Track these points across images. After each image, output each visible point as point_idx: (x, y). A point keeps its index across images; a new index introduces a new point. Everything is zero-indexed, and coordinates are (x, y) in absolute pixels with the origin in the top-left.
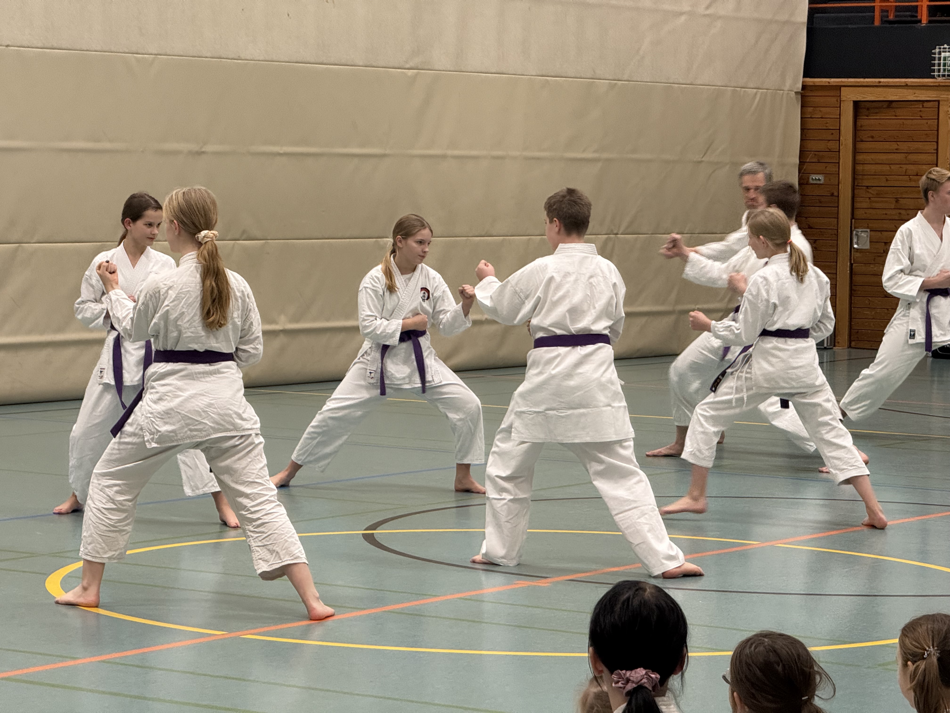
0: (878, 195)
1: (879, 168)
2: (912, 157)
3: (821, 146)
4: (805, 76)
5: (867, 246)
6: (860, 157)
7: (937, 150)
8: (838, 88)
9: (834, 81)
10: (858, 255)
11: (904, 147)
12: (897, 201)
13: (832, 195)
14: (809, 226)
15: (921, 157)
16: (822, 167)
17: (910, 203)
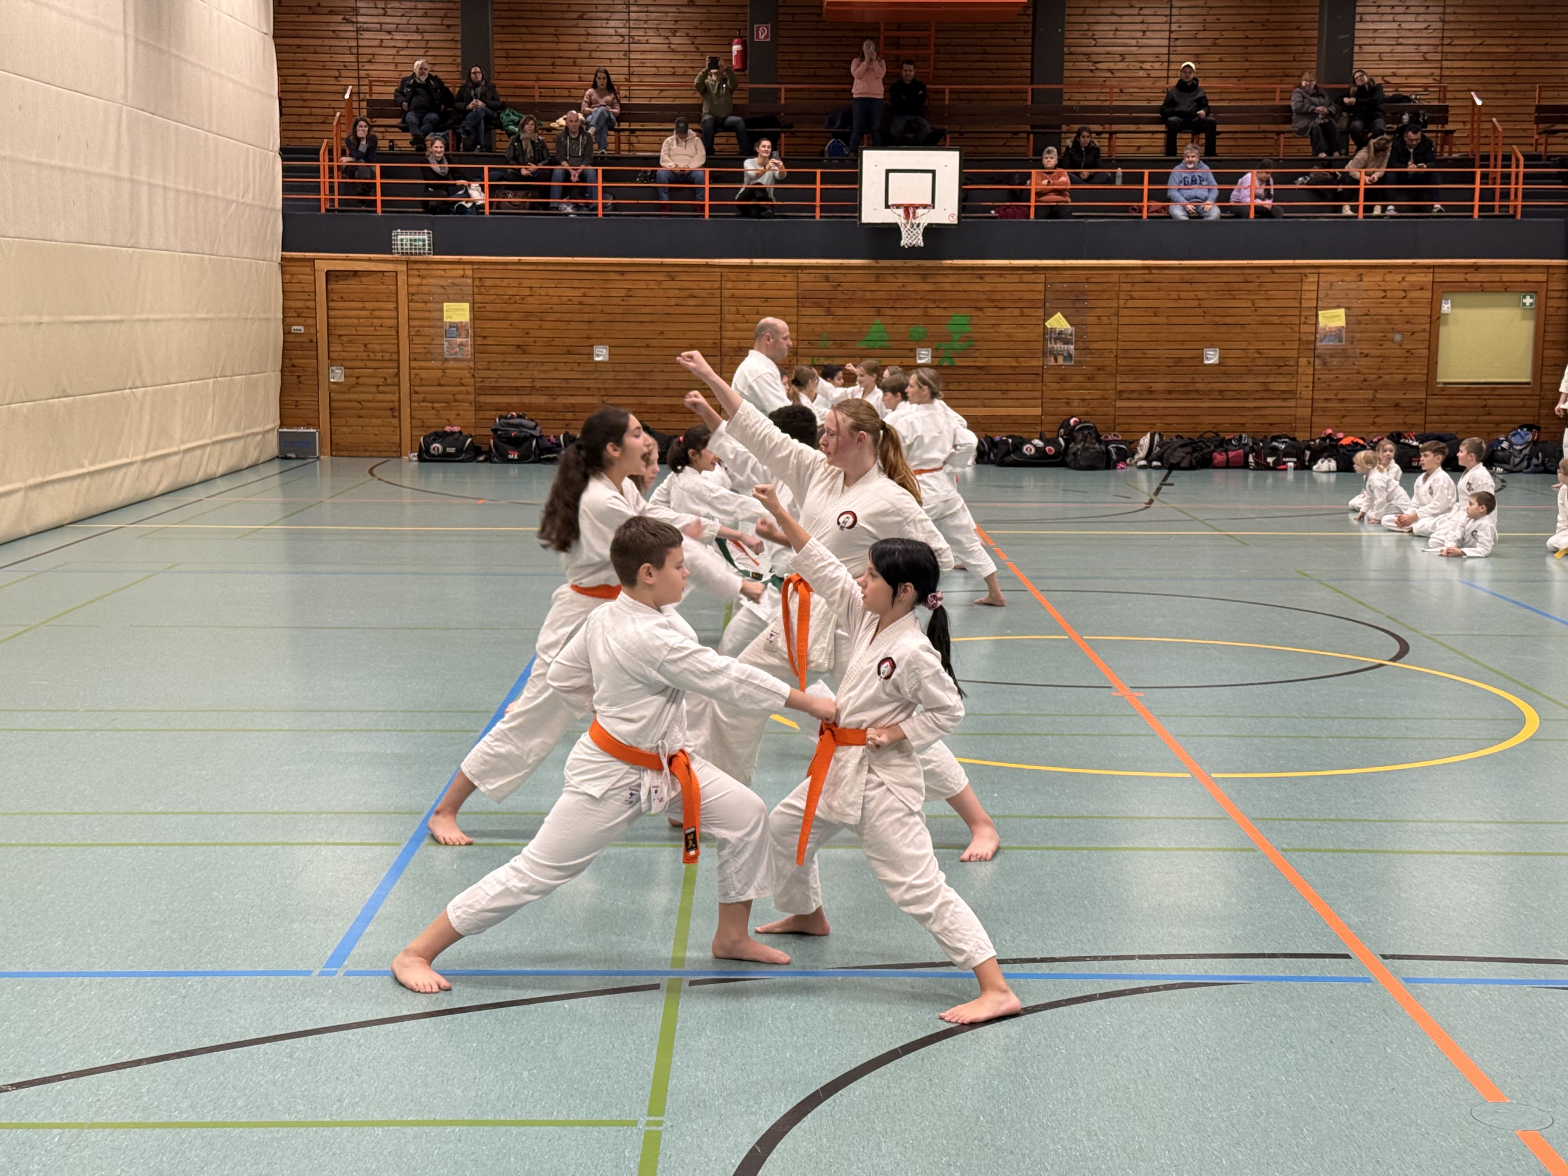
0: (350, 342)
1: (349, 321)
2: (377, 313)
3: (300, 304)
4: (283, 250)
5: (342, 380)
6: (333, 313)
7: (397, 308)
8: (313, 260)
9: (309, 255)
10: (333, 386)
11: (369, 305)
12: (366, 345)
13: (311, 341)
14: (293, 366)
15: (384, 313)
16: (301, 320)
17: (376, 347)
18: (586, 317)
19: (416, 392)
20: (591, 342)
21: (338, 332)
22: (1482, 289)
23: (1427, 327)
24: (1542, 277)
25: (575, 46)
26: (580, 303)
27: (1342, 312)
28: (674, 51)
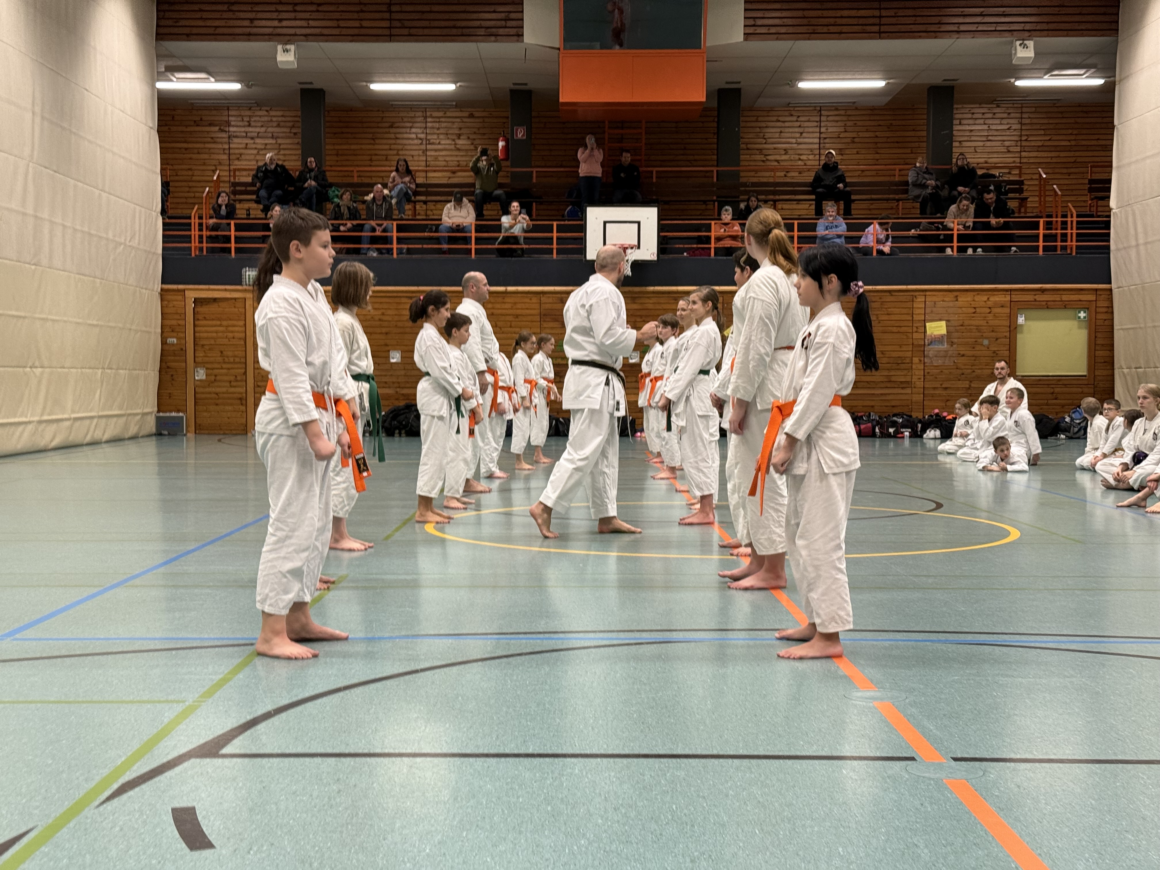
0: (209, 349)
1: (210, 335)
2: (231, 329)
3: (174, 322)
4: (162, 283)
5: (204, 377)
6: (197, 329)
7: (245, 325)
8: (184, 290)
9: (181, 287)
10: (197, 383)
11: (225, 323)
12: (222, 352)
13: (182, 349)
14: (168, 367)
15: (236, 329)
16: (175, 334)
17: (230, 354)
18: (384, 330)
19: (258, 386)
20: (387, 348)
21: (202, 343)
22: (1047, 306)
23: (1008, 334)
24: (1092, 297)
25: (387, 147)
26: (380, 320)
27: (943, 323)
28: (458, 150)
